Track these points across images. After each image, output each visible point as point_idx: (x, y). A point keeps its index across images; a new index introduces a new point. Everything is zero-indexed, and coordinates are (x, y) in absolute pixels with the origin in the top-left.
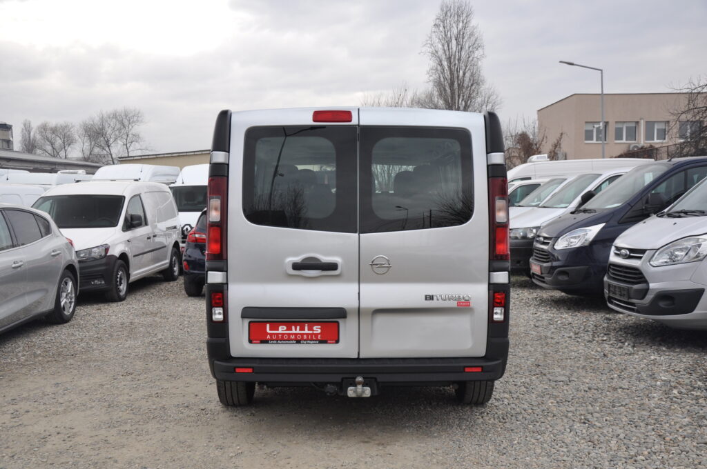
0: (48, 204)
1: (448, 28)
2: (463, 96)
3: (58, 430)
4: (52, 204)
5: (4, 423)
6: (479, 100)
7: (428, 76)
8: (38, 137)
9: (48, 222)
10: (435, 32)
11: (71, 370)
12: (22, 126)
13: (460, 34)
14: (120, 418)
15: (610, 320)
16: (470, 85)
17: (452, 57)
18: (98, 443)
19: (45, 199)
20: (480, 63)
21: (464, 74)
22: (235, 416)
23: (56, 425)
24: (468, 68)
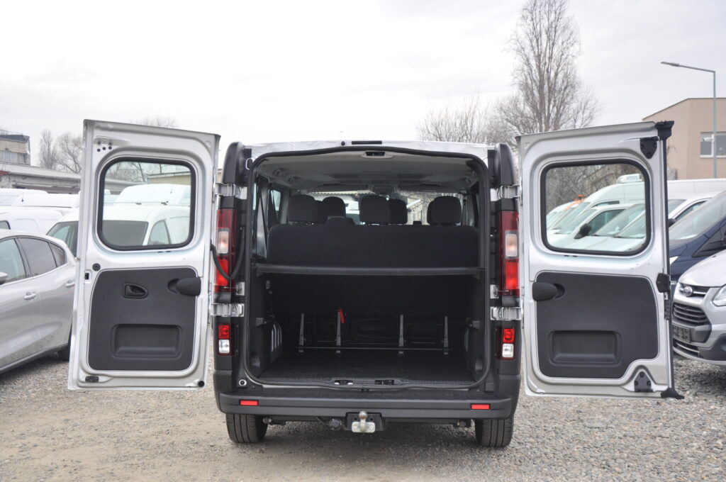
0: (65, 230)
1: (538, 19)
2: (555, 101)
3: (65, 463)
4: (69, 230)
5: (12, 456)
6: (574, 106)
7: (512, 77)
8: (59, 150)
9: (63, 251)
10: (521, 25)
11: (82, 407)
12: (41, 137)
13: (551, 27)
14: (128, 452)
15: (681, 366)
16: (563, 88)
17: (542, 55)
18: (104, 476)
19: (62, 225)
20: (576, 62)
21: (556, 75)
22: (245, 453)
23: (63, 458)
24: (560, 68)
